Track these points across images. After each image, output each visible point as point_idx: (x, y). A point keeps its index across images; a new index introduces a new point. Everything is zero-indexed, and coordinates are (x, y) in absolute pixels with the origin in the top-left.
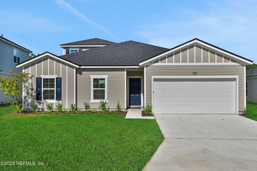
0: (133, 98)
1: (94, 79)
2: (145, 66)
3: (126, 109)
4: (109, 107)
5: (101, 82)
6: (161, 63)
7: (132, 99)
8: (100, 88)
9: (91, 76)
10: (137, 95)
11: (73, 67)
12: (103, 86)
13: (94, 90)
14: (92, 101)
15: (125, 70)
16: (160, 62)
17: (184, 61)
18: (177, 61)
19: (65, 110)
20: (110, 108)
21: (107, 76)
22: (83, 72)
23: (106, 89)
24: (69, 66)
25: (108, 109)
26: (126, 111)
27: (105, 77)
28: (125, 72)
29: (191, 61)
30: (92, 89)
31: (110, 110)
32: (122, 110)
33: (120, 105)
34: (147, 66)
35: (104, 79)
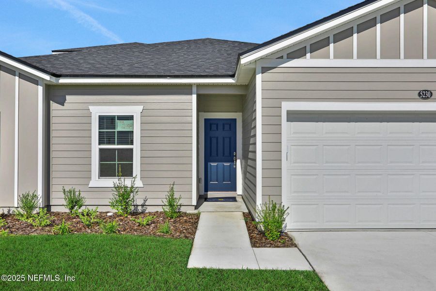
0: (214, 170)
1: (101, 118)
2: (259, 69)
3: (197, 207)
4: (145, 201)
5: (121, 127)
6: (311, 57)
7: (213, 174)
8: (118, 144)
9: (92, 108)
10: (225, 164)
11: (35, 81)
12: (127, 137)
13: (101, 150)
14: (96, 181)
15: (194, 89)
16: (308, 55)
17: (391, 52)
18: (367, 52)
19: (9, 210)
20: (146, 204)
21: (140, 108)
22: (68, 97)
23: (136, 147)
24: (23, 76)
25: (143, 206)
26: (196, 212)
27: (135, 110)
28: (194, 97)
29: (414, 52)
30: (96, 147)
31: (149, 210)
32: (183, 209)
33: (176, 195)
34: (264, 70)
35: (131, 118)
